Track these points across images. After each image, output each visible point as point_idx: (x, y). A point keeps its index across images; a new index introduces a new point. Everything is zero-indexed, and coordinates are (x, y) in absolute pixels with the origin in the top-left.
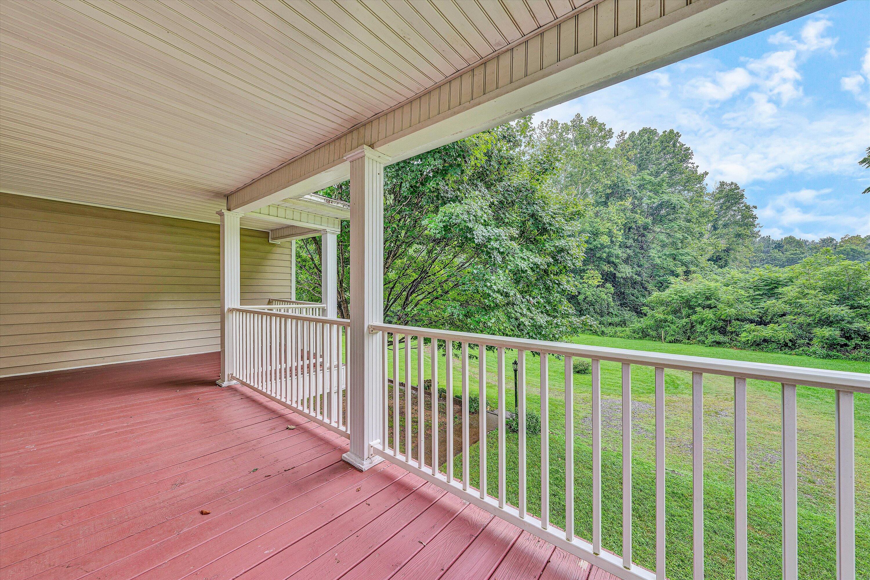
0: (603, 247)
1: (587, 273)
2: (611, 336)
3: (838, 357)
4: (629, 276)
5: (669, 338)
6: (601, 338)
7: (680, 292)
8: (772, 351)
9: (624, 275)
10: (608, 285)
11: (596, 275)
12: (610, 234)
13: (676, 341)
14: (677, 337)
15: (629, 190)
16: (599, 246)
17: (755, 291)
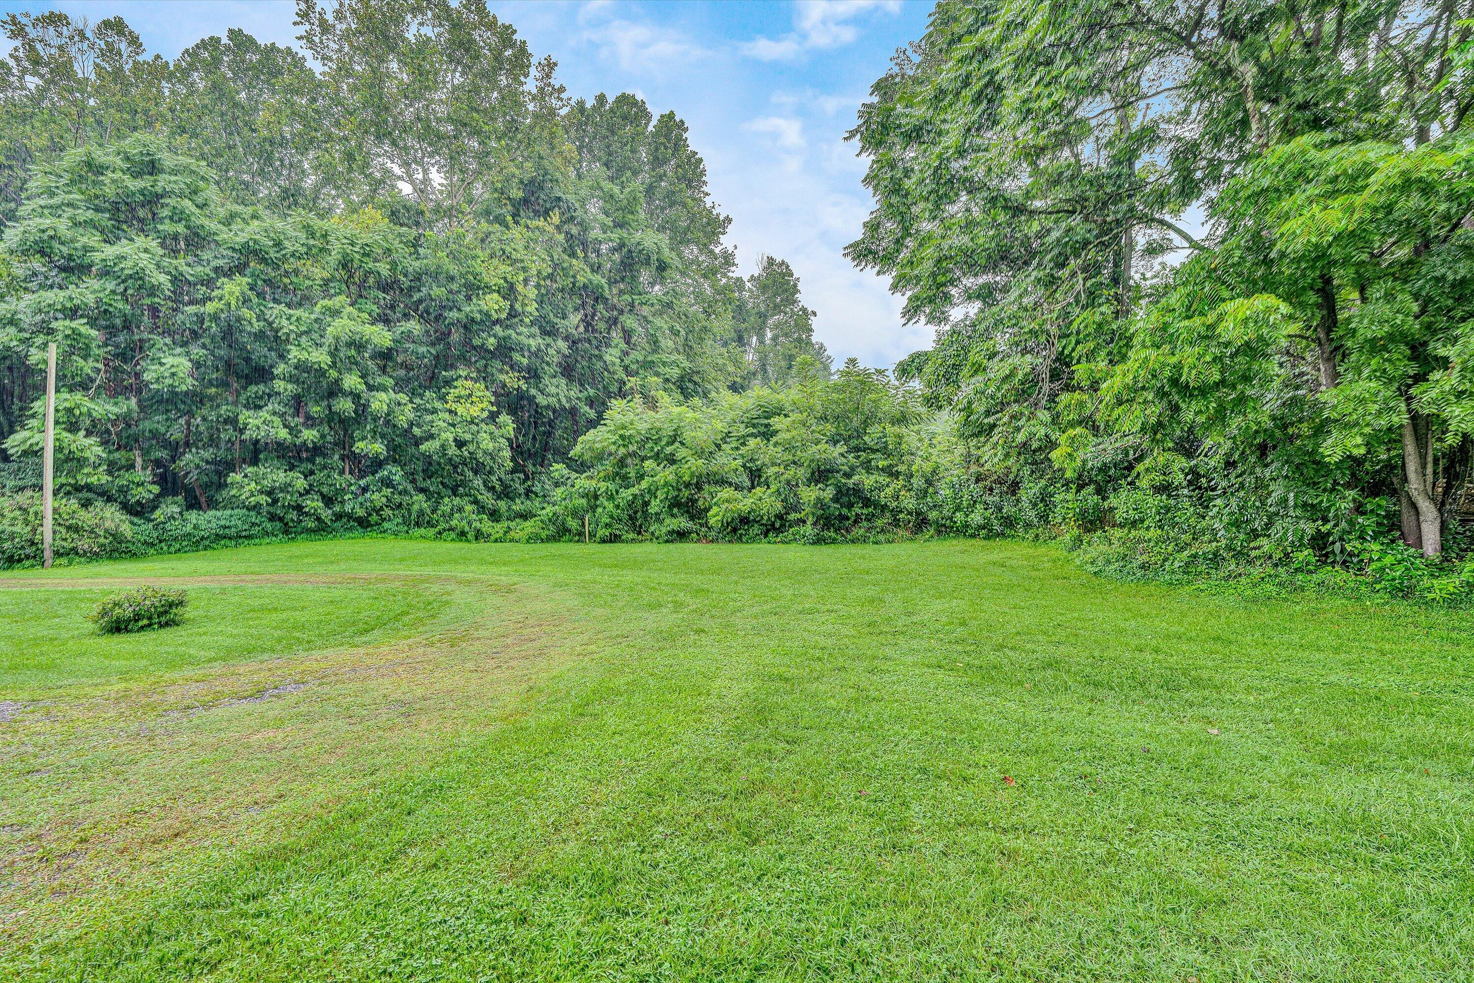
0: (489, 322)
1: (455, 387)
2: (496, 541)
3: (834, 541)
4: (567, 406)
5: (602, 532)
6: (474, 546)
7: (624, 427)
8: (753, 540)
9: (552, 401)
10: (505, 418)
11: (479, 394)
12: (509, 292)
13: (614, 539)
14: (617, 527)
15: (559, 199)
16: (478, 317)
17: (747, 427)
